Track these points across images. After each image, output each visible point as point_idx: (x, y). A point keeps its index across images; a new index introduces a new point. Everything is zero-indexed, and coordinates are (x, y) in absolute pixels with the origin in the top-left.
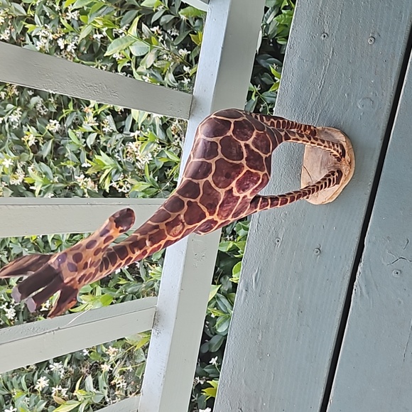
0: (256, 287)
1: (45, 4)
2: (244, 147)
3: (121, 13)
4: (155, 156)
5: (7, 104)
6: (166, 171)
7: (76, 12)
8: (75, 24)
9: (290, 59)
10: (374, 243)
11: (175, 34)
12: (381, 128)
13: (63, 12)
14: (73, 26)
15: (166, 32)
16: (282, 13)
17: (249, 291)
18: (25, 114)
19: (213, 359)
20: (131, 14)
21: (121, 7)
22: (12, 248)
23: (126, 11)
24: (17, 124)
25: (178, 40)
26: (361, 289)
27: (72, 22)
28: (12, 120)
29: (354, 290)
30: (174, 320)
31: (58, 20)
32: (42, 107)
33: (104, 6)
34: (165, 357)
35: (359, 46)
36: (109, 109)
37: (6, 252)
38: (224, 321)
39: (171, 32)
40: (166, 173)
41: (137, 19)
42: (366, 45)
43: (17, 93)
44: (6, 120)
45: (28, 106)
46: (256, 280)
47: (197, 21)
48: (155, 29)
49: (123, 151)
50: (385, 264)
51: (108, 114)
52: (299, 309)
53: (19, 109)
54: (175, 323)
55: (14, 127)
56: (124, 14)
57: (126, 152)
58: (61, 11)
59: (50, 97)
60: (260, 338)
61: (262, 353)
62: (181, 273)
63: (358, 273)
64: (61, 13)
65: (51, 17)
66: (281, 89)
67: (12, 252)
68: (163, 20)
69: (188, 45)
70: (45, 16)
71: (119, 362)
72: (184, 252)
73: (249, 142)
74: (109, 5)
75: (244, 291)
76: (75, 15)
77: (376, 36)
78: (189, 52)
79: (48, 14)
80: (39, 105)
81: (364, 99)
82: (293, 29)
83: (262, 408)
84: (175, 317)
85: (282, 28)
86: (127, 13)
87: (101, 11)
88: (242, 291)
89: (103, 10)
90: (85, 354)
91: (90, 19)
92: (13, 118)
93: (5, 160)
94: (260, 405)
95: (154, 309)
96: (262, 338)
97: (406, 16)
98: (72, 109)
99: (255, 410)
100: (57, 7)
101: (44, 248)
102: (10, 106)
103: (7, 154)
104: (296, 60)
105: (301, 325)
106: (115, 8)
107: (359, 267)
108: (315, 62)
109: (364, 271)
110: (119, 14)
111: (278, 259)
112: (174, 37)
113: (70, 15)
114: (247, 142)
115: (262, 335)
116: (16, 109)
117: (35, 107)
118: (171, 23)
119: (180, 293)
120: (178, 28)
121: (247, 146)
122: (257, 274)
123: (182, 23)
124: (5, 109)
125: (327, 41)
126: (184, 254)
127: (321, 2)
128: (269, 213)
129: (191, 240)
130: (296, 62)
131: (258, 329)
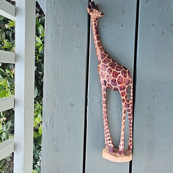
0: (50, 125)
2: (119, 72)
9: (47, 35)
10: (91, 98)
17: (48, 127)
26: (89, 115)
29: (87, 116)
30: (24, 145)
35: (72, 29)
42: (74, 29)
46: (49, 122)
50: (96, 104)
52: (69, 128)
60: (55, 144)
61: (57, 149)
62: (23, 125)
63: (87, 109)
73: (120, 75)
75: (45, 127)
77: (77, 25)
81: (77, 47)
82: (46, 24)
83: (61, 170)
84: (24, 143)
88: (44, 127)
94: (60, 169)
95: (14, 143)
99: (58, 172)
105: (70, 134)
107: (87, 108)
108: (57, 36)
109: (89, 108)
111: (57, 111)
114: (121, 74)
115: (56, 142)
119: (24, 133)
121: (119, 73)
122: (50, 119)
125: (60, 28)
126: (24, 117)
127: (55, 14)
128: (50, 95)
129: (25, 111)
130: (49, 37)
131: (54, 140)
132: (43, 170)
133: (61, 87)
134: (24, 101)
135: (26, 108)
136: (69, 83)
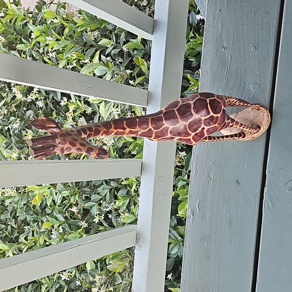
0: (199, 212)
1: (33, 50)
3: (85, 50)
4: (116, 140)
5: (10, 117)
6: (124, 149)
7: (54, 52)
8: (54, 60)
9: (204, 65)
10: (273, 173)
11: (121, 61)
12: (267, 100)
13: (45, 53)
14: (52, 62)
15: (115, 60)
16: (190, 41)
17: (195, 215)
18: (23, 123)
19: (169, 275)
20: (92, 50)
21: (84, 47)
22: (18, 217)
23: (87, 49)
24: (18, 130)
25: (124, 64)
26: (268, 203)
27: (52, 59)
28: (14, 127)
29: (263, 205)
30: (150, 237)
31: (42, 59)
32: (34, 117)
33: (74, 47)
34: (147, 263)
35: (247, 53)
36: (81, 114)
37: (14, 220)
38: (175, 246)
39: (118, 60)
40: (124, 151)
41: (98, 52)
42: (251, 52)
43: (15, 110)
44: (10, 128)
45: (25, 117)
46: (198, 207)
47: (135, 51)
48: (108, 58)
49: (94, 139)
50: (281, 185)
51: (80, 117)
52: (230, 223)
53: (19, 119)
54: (151, 239)
55: (16, 132)
56: (86, 51)
57: (95, 140)
58: (43, 53)
59: (39, 110)
60: (206, 246)
61: (208, 256)
62: (152, 205)
63: (265, 194)
64: (44, 54)
65: (37, 58)
66: (201, 84)
67: (19, 219)
68: (113, 52)
69: (130, 67)
70: (33, 57)
71: (103, 286)
72: (152, 191)
74: (77, 46)
75: (191, 215)
76: (54, 54)
77: (256, 46)
78: (132, 71)
79: (35, 56)
80: (32, 116)
81: (254, 84)
84: (150, 235)
85: (191, 50)
86: (88, 50)
87: (72, 50)
88: (190, 216)
89: (73, 49)
90: (77, 285)
91: (65, 56)
92: (16, 126)
93: (13, 153)
94: (210, 291)
95: (136, 232)
96: (207, 245)
97: (273, 33)
98: (55, 116)
100: (41, 51)
101: (42, 213)
102: (12, 118)
103: (14, 150)
104: (208, 65)
105: (232, 233)
106: (81, 47)
107: (265, 190)
108: (221, 65)
109: (268, 192)
110: (83, 51)
111: (212, 191)
112: (121, 63)
113: (50, 55)
115: (207, 244)
116: (16, 120)
117: (29, 118)
118: (118, 54)
119: (152, 218)
120: (122, 57)
122: (199, 203)
123: (125, 54)
124: (9, 120)
125: (227, 52)
126: (153, 192)
127: (220, 29)
128: (203, 163)
129: (156, 183)
130: (208, 67)
131: (204, 239)
132: (183, 288)
133: (220, 151)
134: (155, 166)
135: (158, 178)
136: (235, 145)
